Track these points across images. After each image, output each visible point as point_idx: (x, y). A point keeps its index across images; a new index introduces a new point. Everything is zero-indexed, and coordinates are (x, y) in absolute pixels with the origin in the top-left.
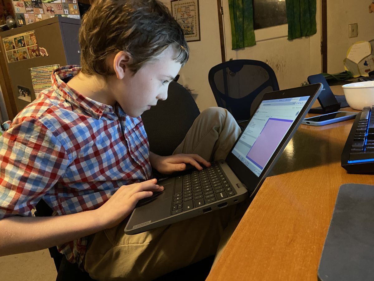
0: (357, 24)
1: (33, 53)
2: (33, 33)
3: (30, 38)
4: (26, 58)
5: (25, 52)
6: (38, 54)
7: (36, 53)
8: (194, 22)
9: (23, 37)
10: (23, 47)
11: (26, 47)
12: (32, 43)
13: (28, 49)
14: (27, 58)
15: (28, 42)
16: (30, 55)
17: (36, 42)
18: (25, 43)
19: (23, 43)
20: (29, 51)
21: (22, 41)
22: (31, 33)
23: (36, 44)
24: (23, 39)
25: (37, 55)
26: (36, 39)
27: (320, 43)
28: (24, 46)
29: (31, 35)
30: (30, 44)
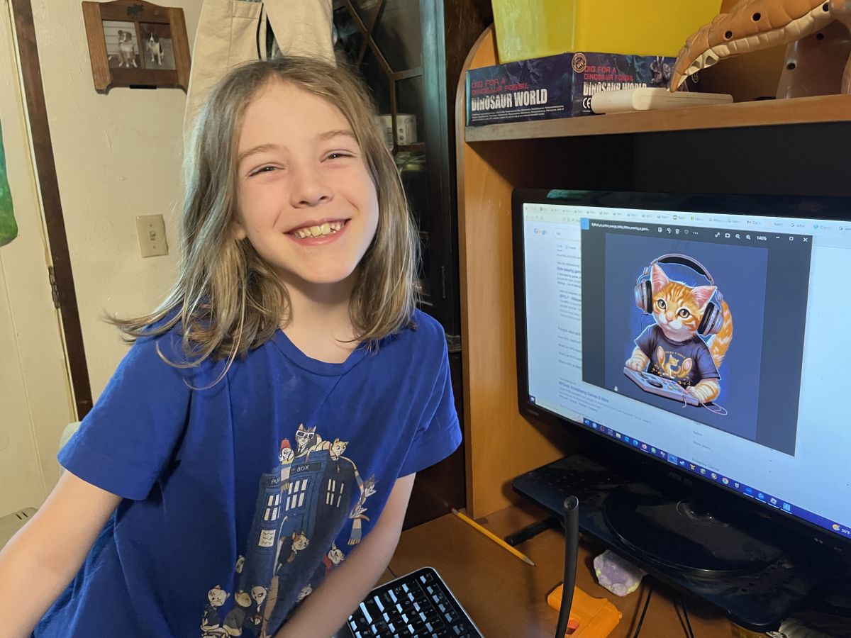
0: (161, 217)
27: (47, 272)
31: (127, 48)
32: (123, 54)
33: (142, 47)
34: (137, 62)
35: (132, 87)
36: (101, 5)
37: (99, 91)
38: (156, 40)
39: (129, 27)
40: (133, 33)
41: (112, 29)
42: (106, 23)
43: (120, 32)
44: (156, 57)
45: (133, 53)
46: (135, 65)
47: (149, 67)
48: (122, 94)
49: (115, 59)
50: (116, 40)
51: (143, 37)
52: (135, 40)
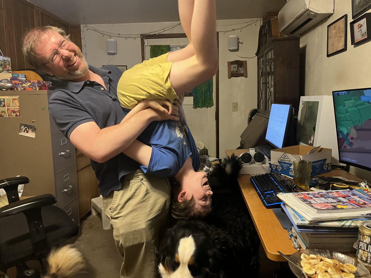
0: (237, 103)
1: (12, 113)
2: (16, 98)
3: (12, 101)
4: (3, 116)
5: (4, 112)
6: (18, 114)
7: (16, 114)
9: (4, 99)
10: (2, 107)
11: (6, 108)
12: (14, 106)
13: (8, 109)
14: (5, 116)
15: (10, 104)
16: (8, 115)
17: (18, 105)
18: (5, 105)
19: (3, 104)
20: (8, 111)
21: (2, 103)
22: (14, 98)
23: (19, 107)
24: (4, 101)
25: (16, 115)
26: (19, 103)
27: (215, 113)
28: (4, 106)
29: (15, 99)
30: (10, 106)
31: (235, 70)
32: (234, 71)
33: (237, 69)
34: (237, 71)
35: (235, 77)
36: (231, 62)
37: (229, 78)
38: (240, 67)
39: (236, 66)
40: (236, 67)
41: (233, 66)
42: (231, 65)
43: (234, 67)
44: (240, 71)
45: (236, 70)
46: (236, 73)
47: (239, 73)
48: (233, 79)
49: (232, 72)
50: (233, 68)
51: (238, 67)
52: (236, 68)
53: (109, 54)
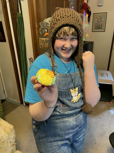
8: (103, 23)
53: (98, 6)
